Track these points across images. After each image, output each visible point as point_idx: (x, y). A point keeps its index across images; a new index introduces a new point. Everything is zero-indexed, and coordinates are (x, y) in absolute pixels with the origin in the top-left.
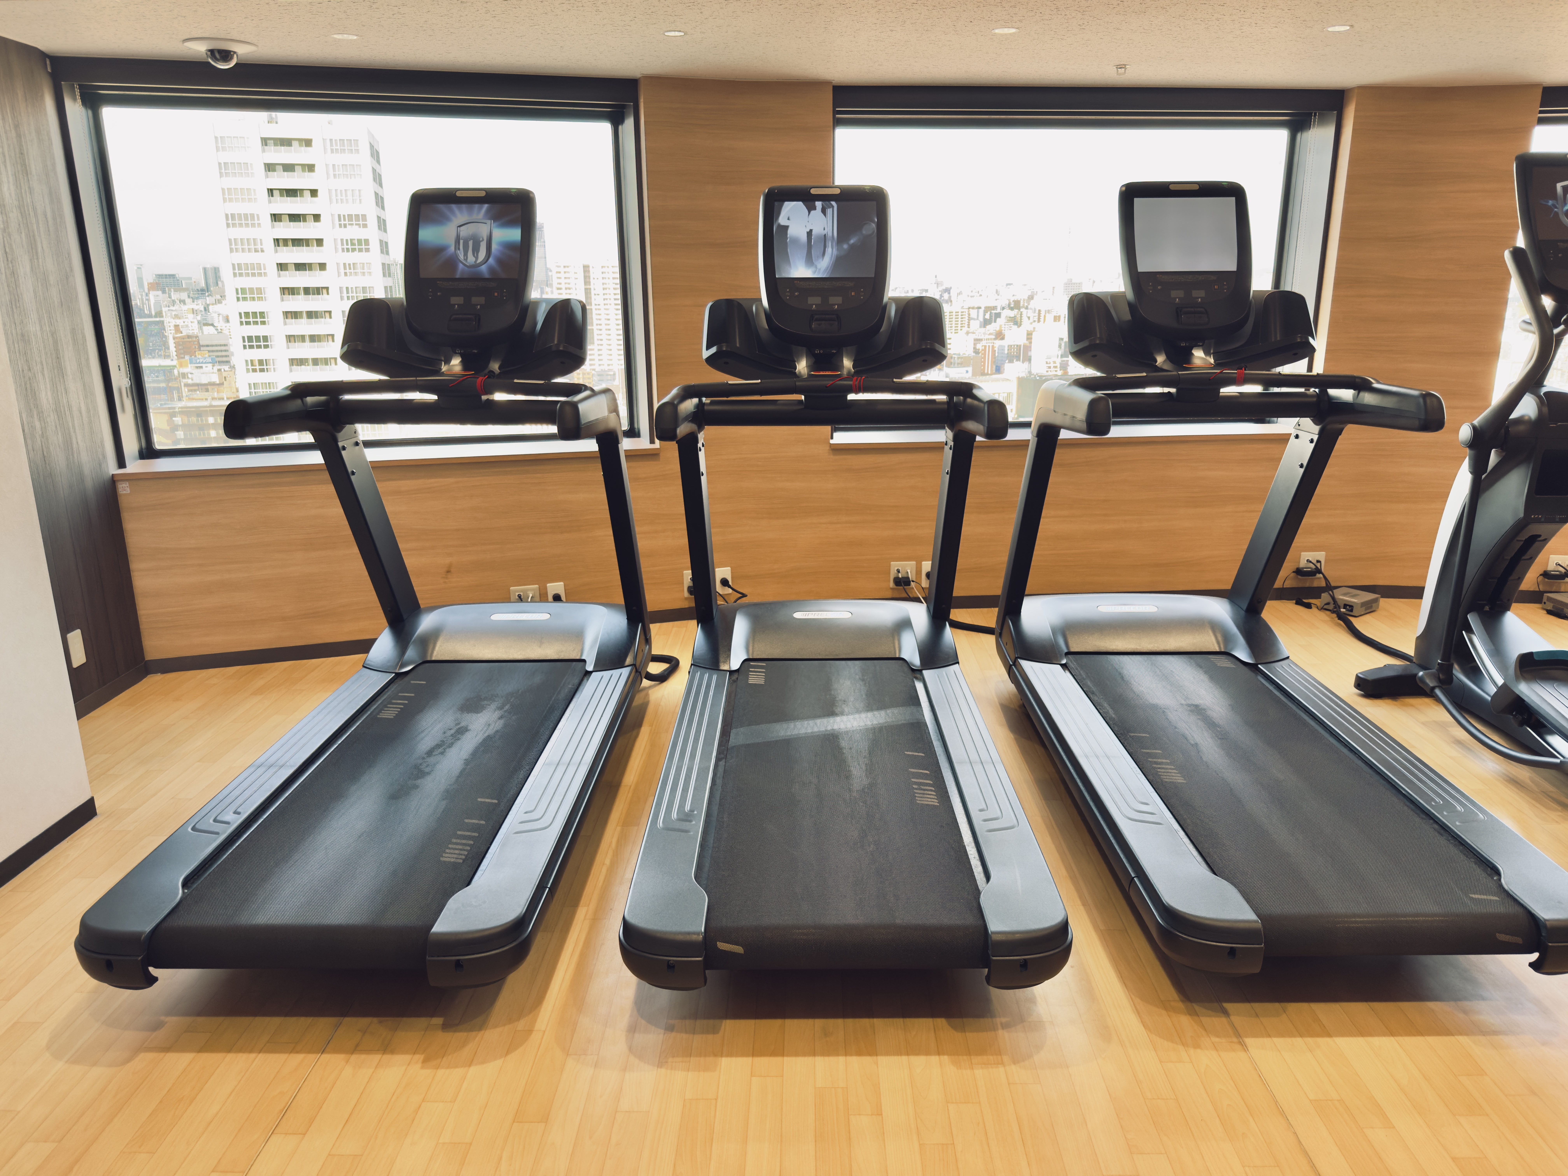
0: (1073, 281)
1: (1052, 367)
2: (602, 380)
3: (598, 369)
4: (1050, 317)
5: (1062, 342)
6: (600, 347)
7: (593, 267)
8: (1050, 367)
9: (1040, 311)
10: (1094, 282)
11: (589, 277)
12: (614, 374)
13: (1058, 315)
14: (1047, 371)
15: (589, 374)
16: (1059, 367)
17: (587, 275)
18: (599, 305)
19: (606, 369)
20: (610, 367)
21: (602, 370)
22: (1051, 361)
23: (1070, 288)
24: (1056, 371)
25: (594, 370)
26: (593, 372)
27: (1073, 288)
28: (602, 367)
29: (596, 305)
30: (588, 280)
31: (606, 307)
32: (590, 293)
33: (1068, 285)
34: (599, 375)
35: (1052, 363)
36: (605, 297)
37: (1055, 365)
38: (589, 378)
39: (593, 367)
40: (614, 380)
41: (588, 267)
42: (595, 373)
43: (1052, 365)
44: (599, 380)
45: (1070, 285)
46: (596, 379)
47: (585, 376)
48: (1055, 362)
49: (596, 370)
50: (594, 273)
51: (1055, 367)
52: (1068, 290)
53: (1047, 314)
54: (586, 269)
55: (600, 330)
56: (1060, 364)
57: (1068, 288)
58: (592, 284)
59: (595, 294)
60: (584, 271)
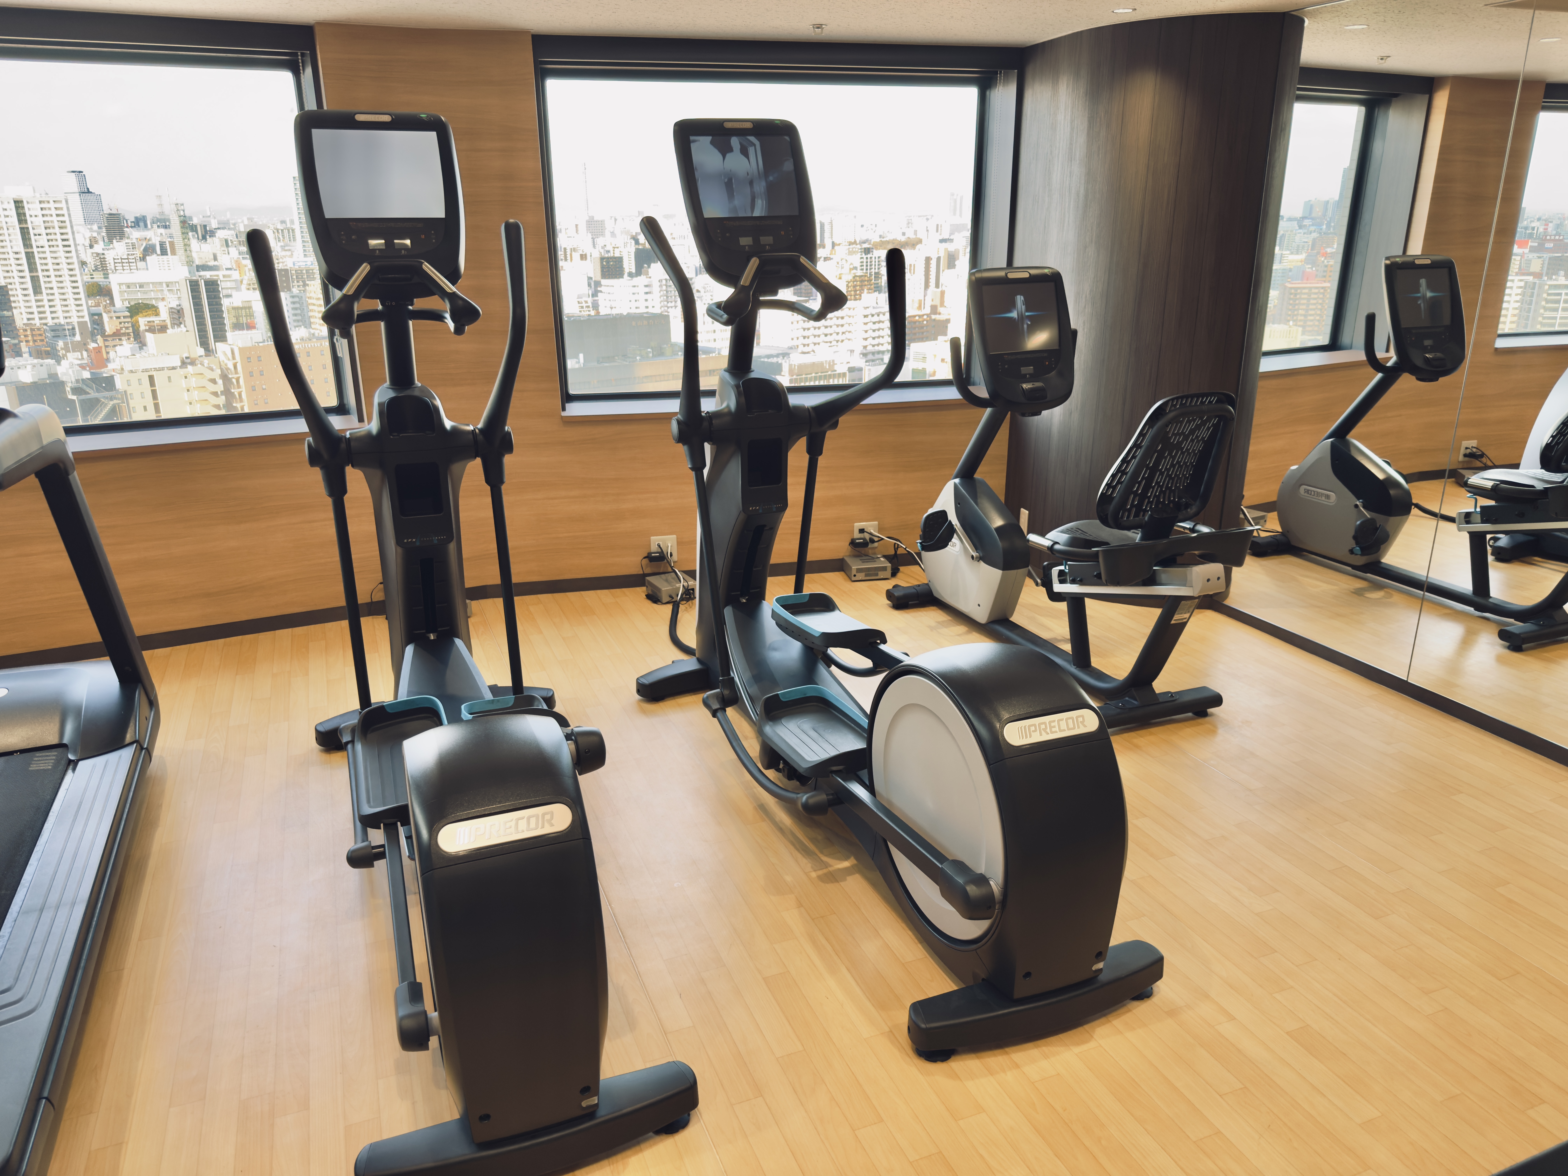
0: (595, 219)
1: (584, 307)
2: (59, 336)
3: (50, 322)
4: (576, 256)
5: (591, 281)
6: (51, 297)
7: (28, 203)
8: (582, 307)
9: (565, 249)
10: (616, 220)
11: (25, 214)
12: (73, 329)
13: (584, 253)
14: (580, 311)
15: (39, 329)
16: (591, 307)
17: (22, 212)
18: (42, 247)
19: (63, 323)
20: (68, 320)
21: (56, 324)
22: (582, 300)
23: (593, 225)
24: (589, 311)
25: (46, 324)
26: (45, 327)
27: (595, 225)
28: (56, 321)
29: (38, 247)
30: (23, 218)
31: (52, 249)
32: (29, 233)
33: (590, 223)
34: (53, 331)
35: (584, 302)
36: (49, 237)
37: (587, 305)
38: (40, 335)
39: (44, 321)
40: (74, 335)
41: (22, 202)
42: (48, 328)
43: (584, 305)
44: (54, 337)
45: (593, 223)
46: (49, 335)
47: (34, 333)
48: (586, 302)
49: (48, 325)
50: (32, 210)
51: (588, 307)
52: (591, 228)
53: (573, 253)
54: (18, 204)
55: (48, 277)
56: (592, 303)
57: (590, 226)
58: (29, 222)
59: (35, 235)
60: (17, 208)
